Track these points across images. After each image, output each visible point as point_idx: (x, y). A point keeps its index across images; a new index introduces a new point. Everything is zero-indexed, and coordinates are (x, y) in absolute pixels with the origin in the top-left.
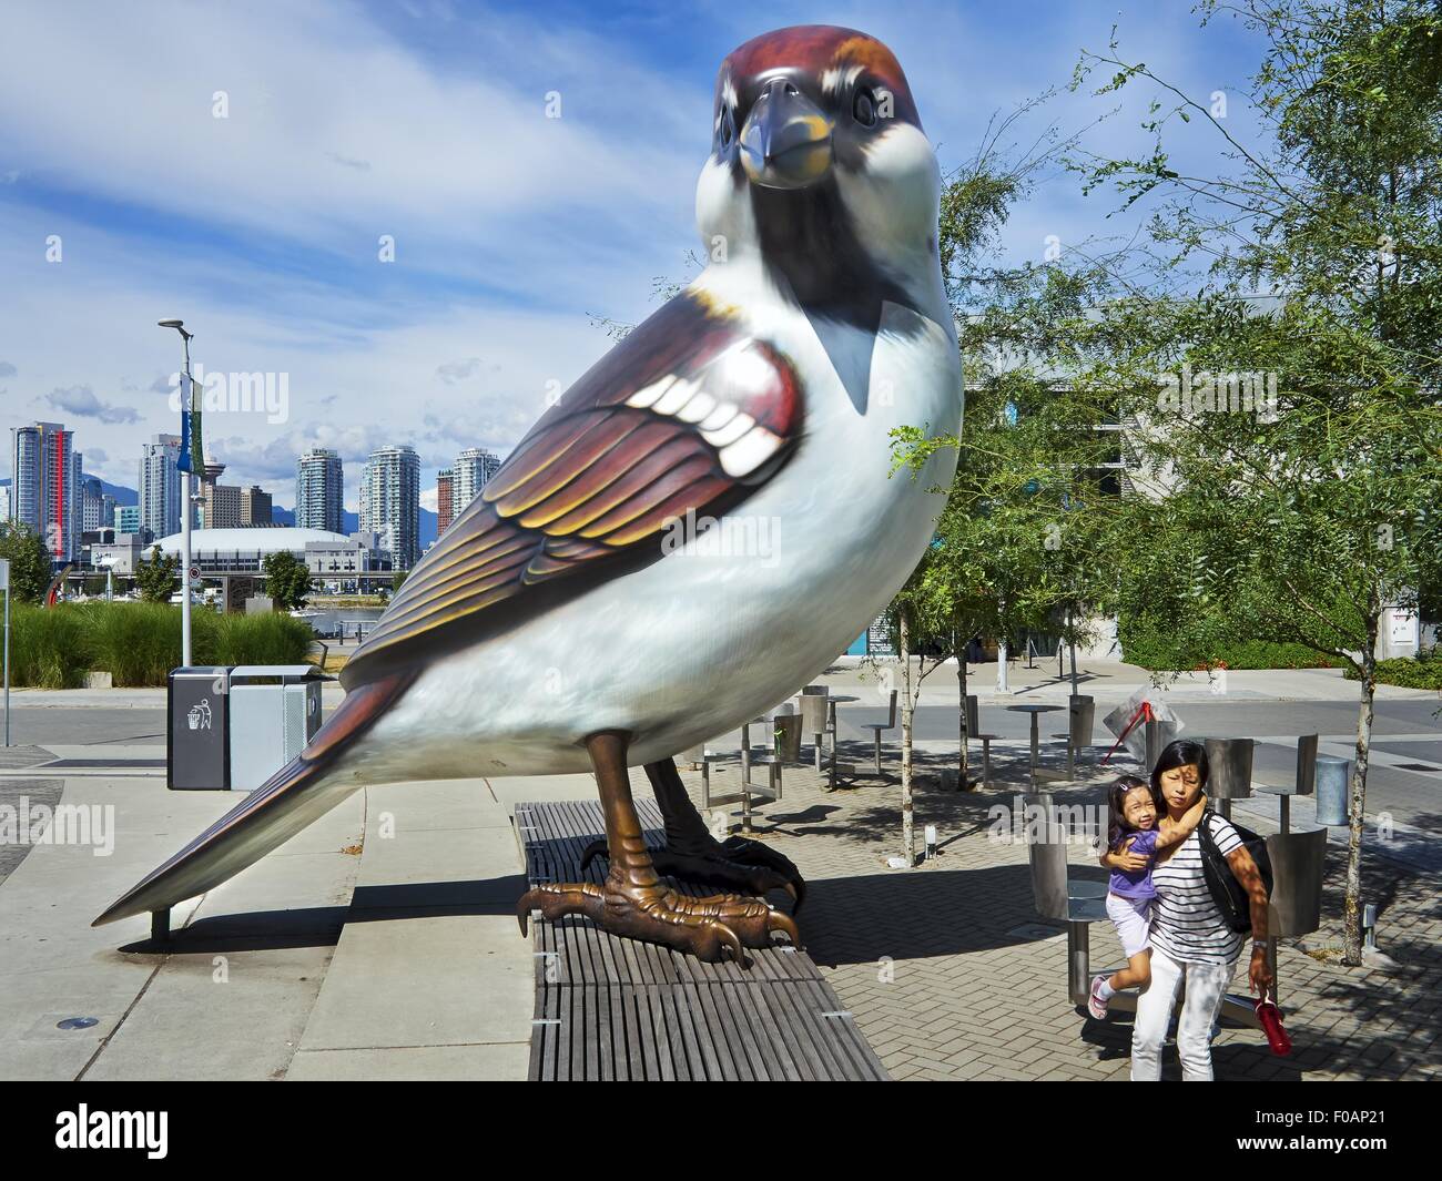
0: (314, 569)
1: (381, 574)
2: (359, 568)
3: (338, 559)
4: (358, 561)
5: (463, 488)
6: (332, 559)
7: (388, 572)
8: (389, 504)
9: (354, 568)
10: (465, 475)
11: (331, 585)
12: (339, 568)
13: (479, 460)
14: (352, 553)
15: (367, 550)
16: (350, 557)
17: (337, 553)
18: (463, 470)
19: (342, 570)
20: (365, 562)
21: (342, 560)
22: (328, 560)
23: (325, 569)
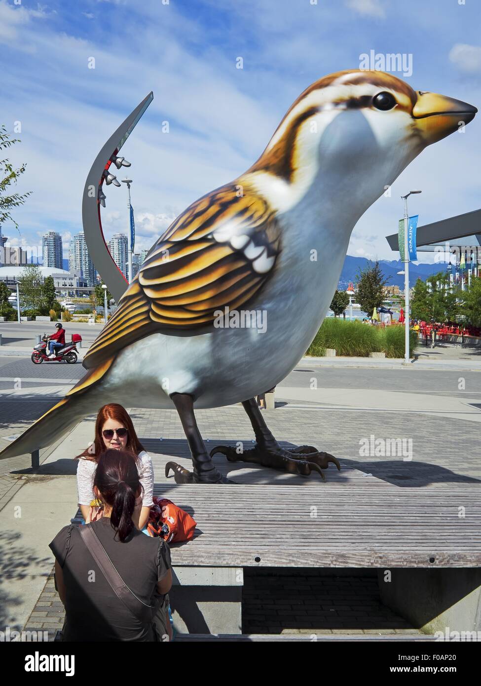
0: (56, 285)
1: (84, 289)
2: (75, 286)
3: (66, 281)
4: (75, 282)
5: (115, 251)
6: (63, 281)
7: (86, 288)
8: (83, 257)
9: (73, 285)
10: (116, 245)
11: (63, 293)
12: (66, 285)
13: (121, 239)
14: (72, 279)
15: (78, 278)
16: (71, 281)
17: (65, 279)
18: (115, 243)
19: (68, 286)
20: (77, 283)
21: (68, 282)
22: (62, 282)
23: (61, 286)
